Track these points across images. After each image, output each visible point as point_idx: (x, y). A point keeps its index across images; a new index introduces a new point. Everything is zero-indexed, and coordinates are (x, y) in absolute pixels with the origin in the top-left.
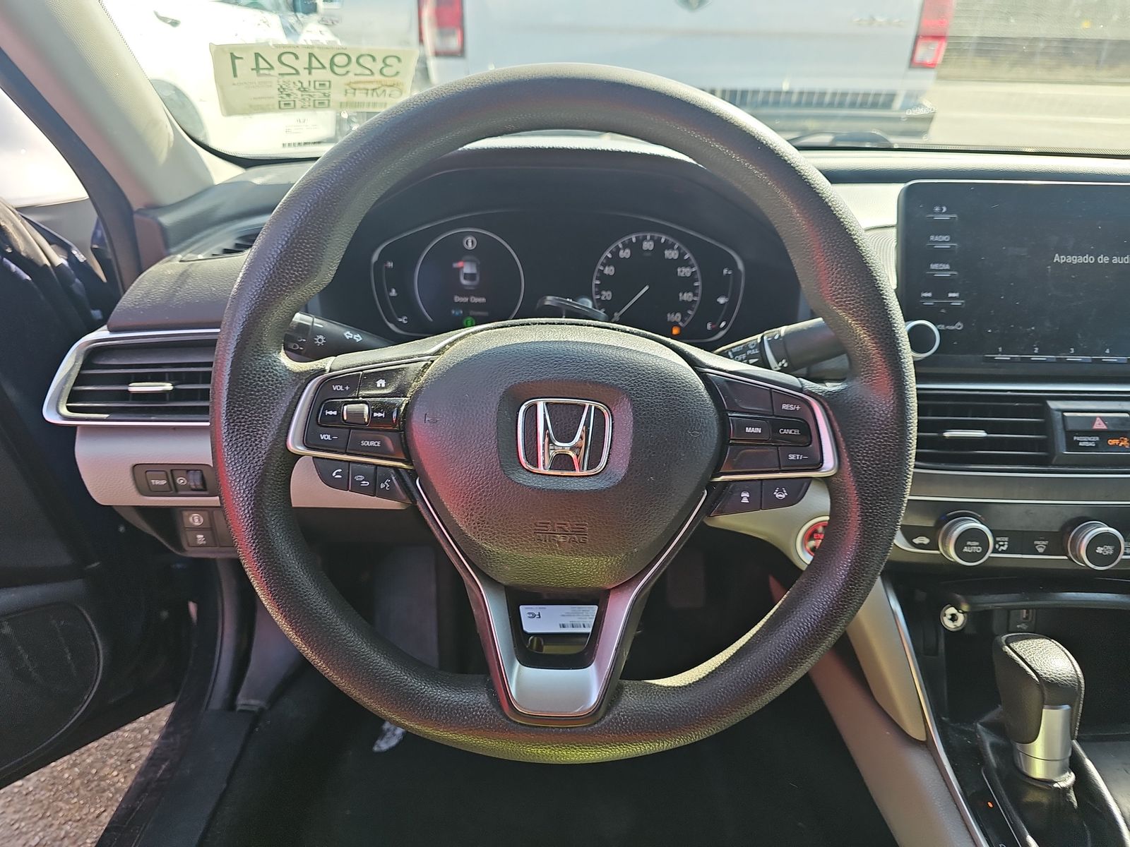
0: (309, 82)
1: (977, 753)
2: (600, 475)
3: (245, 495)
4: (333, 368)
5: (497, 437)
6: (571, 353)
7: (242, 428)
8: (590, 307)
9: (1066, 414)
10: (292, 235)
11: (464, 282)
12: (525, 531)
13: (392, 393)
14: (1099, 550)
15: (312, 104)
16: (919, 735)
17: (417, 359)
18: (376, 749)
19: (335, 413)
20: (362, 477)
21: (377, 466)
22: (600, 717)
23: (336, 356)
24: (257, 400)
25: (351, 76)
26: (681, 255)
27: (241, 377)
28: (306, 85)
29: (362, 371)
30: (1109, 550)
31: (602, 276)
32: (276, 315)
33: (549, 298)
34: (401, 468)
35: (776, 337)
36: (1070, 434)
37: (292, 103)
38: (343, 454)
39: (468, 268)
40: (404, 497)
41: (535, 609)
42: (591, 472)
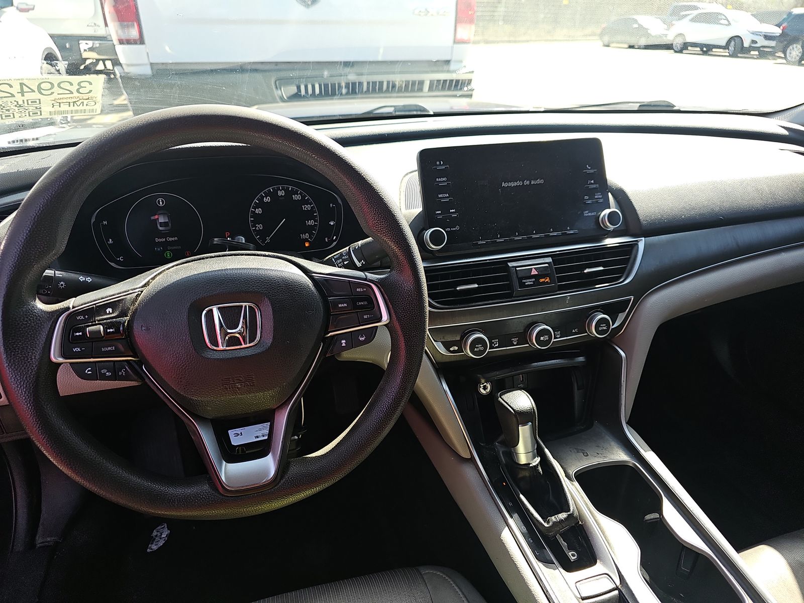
0: (23, 101)
1: (496, 458)
2: (257, 345)
3: (26, 395)
4: (74, 305)
5: (190, 333)
6: (229, 276)
7: (17, 353)
8: (244, 242)
9: (517, 269)
10: (32, 227)
11: (161, 228)
12: (216, 385)
13: (117, 315)
14: (542, 338)
15: (27, 114)
16: (466, 455)
17: (131, 292)
18: (149, 550)
19: (81, 334)
20: (106, 371)
21: (114, 361)
22: (278, 482)
23: (76, 297)
24: (25, 334)
25: (55, 96)
26: (303, 197)
27: (10, 321)
28: (20, 103)
29: (95, 304)
30: (546, 338)
31: (255, 215)
32: (30, 276)
33: (216, 239)
34: (131, 360)
35: (357, 248)
36: (520, 279)
37: (12, 115)
38: (90, 358)
39: (162, 219)
40: (136, 378)
41: (238, 431)
42: (252, 344)
